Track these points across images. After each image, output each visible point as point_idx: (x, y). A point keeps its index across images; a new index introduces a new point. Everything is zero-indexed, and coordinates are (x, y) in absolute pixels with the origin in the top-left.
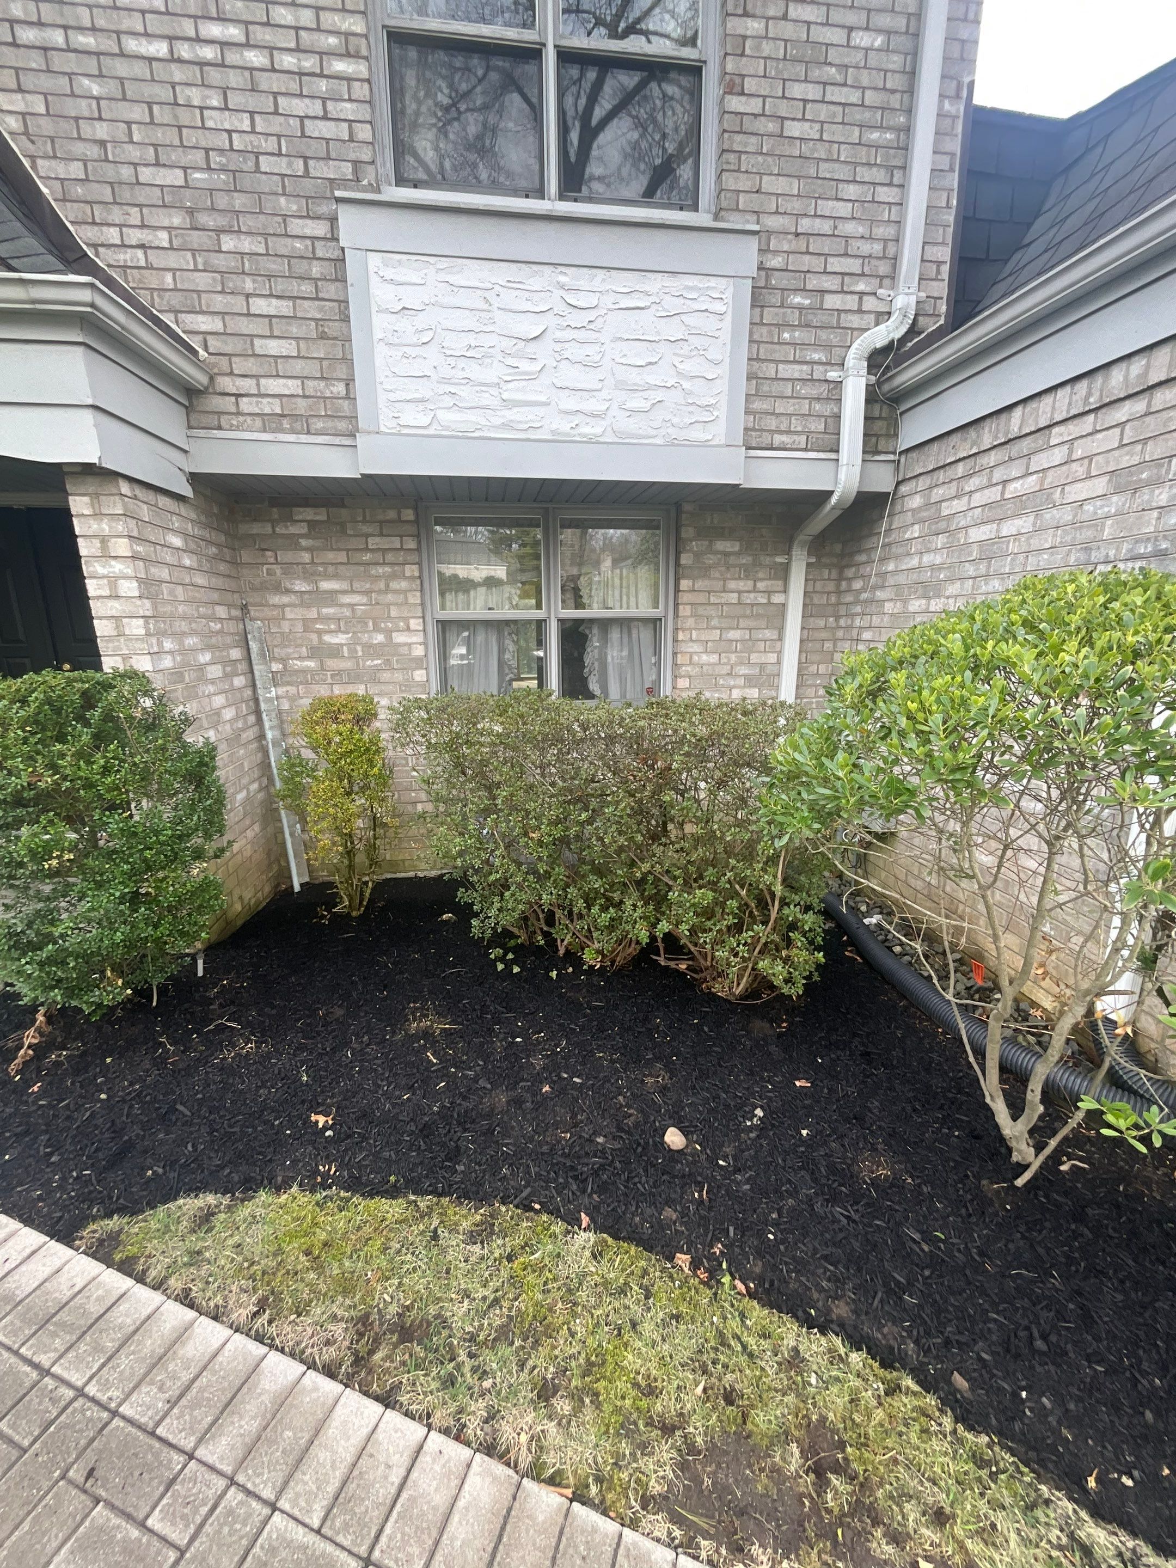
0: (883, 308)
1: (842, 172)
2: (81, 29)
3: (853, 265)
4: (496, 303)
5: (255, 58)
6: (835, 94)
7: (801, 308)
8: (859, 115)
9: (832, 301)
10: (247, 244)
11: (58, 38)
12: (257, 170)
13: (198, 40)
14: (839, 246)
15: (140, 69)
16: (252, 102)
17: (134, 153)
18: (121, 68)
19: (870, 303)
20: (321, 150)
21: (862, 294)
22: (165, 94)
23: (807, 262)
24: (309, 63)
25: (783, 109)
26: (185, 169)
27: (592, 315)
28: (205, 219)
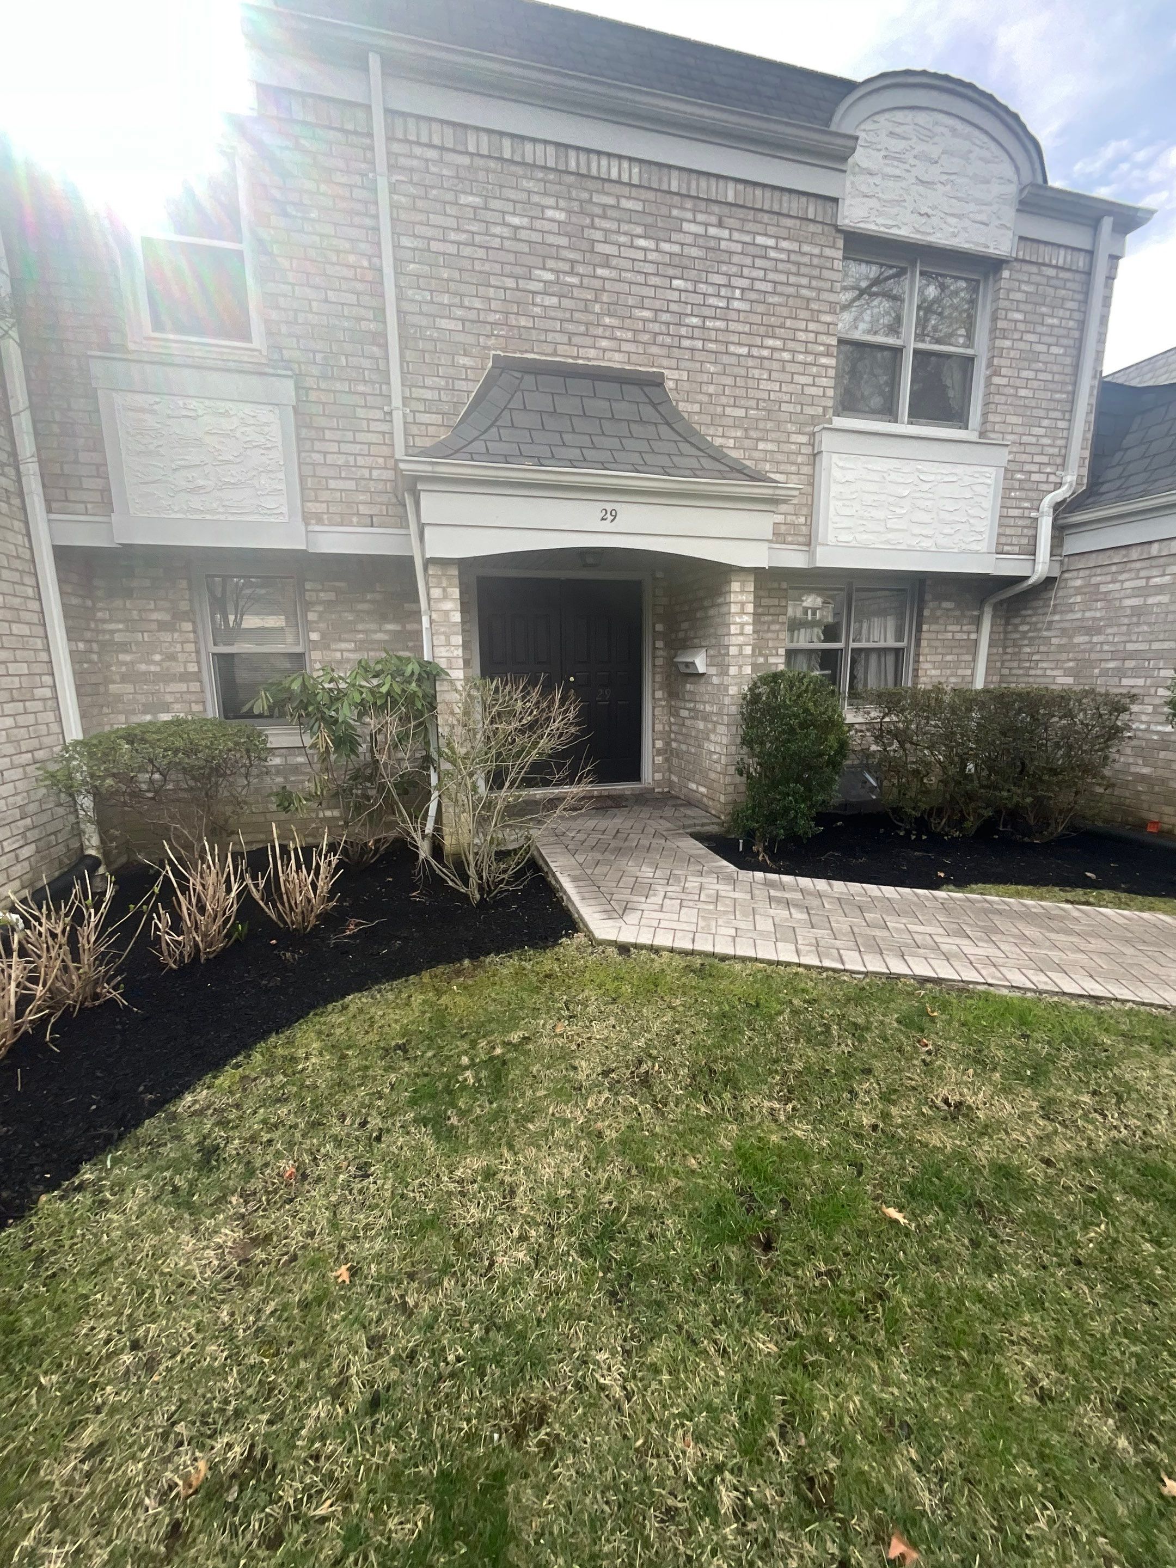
0: (1058, 480)
1: (1042, 413)
2: (711, 341)
3: (1045, 459)
4: (888, 478)
5: (786, 356)
6: (1041, 376)
7: (1020, 480)
8: (1051, 386)
9: (1035, 477)
10: (770, 446)
11: (699, 344)
12: (780, 410)
13: (762, 347)
14: (1038, 450)
15: (733, 360)
16: (782, 377)
17: (724, 400)
18: (725, 359)
19: (1052, 478)
20: (809, 400)
21: (1048, 474)
22: (743, 372)
23: (1024, 457)
24: (810, 359)
25: (1019, 383)
26: (747, 408)
27: (929, 485)
28: (753, 434)
